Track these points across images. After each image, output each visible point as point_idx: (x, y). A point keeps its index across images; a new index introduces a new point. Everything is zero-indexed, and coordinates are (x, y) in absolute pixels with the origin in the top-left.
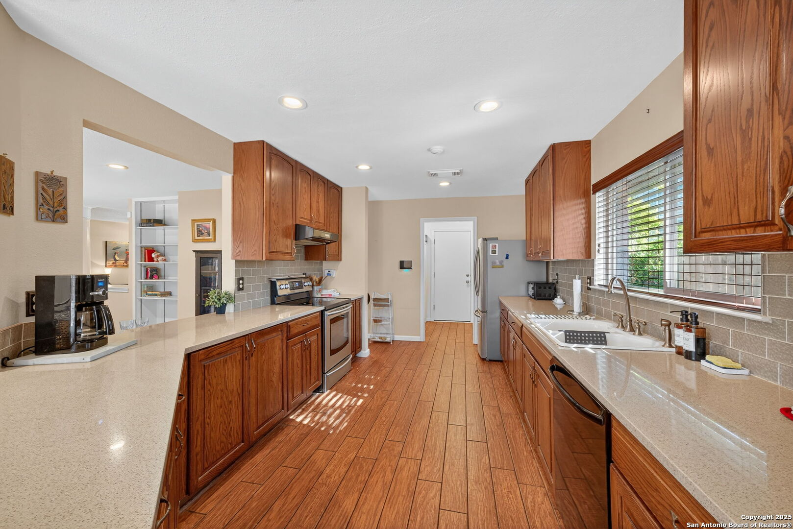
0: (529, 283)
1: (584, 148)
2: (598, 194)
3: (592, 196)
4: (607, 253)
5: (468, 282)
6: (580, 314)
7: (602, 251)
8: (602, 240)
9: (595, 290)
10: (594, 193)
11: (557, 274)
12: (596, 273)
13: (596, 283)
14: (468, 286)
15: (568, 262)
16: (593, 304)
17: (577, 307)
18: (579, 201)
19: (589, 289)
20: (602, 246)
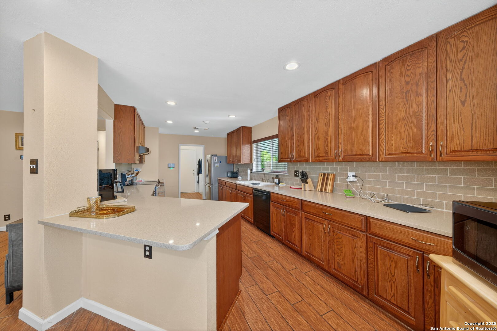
0: (228, 172)
1: (249, 129)
2: (254, 144)
3: (252, 144)
4: (256, 162)
5: (193, 174)
6: (250, 180)
7: (255, 161)
8: (255, 158)
9: (253, 172)
10: (253, 143)
11: (238, 169)
12: (253, 168)
13: (254, 171)
14: (194, 175)
15: (245, 164)
16: (252, 177)
17: (249, 178)
18: (248, 145)
19: (251, 172)
20: (255, 159)
